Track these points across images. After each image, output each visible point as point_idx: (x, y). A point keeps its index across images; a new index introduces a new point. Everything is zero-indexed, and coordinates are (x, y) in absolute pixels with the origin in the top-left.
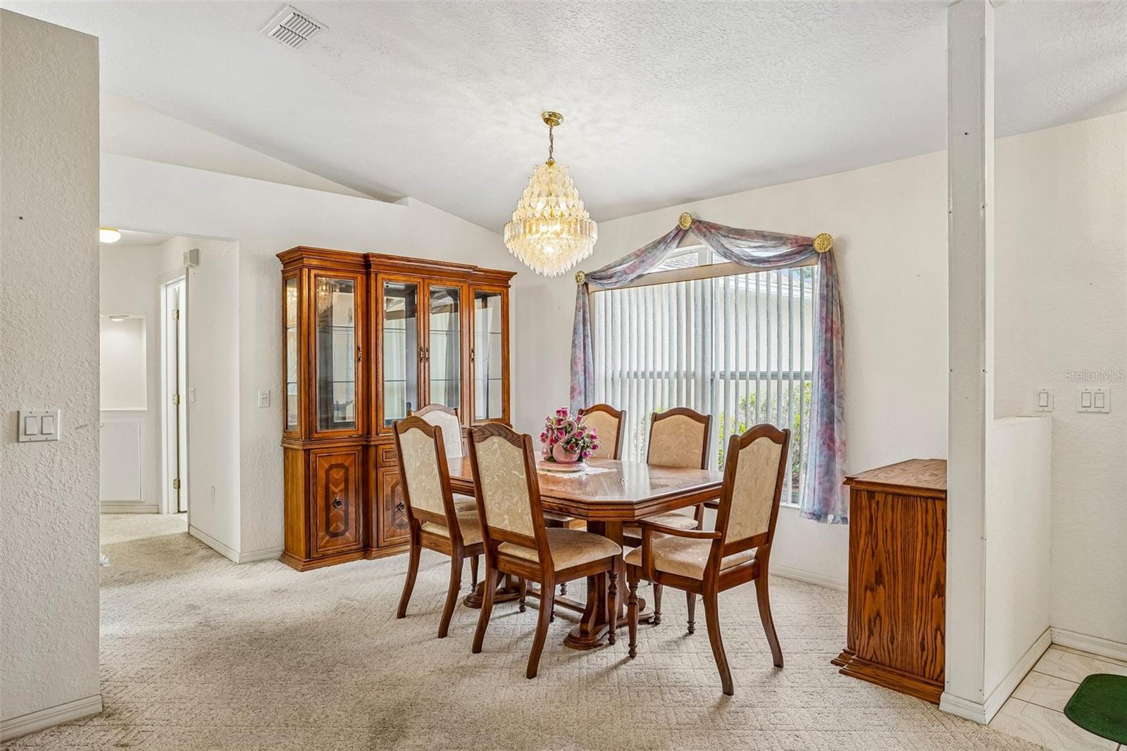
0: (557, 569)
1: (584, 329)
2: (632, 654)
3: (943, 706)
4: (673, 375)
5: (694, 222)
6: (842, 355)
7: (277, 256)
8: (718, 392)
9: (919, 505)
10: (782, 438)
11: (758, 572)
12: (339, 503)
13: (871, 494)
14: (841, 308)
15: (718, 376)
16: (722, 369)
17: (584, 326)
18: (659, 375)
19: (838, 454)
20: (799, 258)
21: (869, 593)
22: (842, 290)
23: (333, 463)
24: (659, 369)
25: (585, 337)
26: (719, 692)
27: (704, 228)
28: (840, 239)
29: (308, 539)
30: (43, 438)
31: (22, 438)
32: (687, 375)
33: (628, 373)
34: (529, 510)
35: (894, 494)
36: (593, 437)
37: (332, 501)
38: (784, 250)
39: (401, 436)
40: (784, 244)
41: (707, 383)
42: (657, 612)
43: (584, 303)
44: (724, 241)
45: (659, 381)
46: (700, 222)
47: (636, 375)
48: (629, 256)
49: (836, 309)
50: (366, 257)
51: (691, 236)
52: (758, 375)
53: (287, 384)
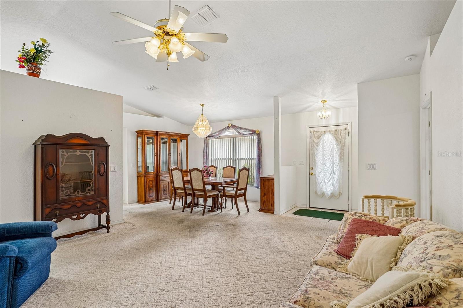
0: (208, 195)
1: (206, 148)
2: (222, 212)
3: (274, 214)
4: (227, 159)
5: (232, 125)
6: (261, 154)
7: (136, 131)
8: (237, 162)
9: (271, 181)
10: (248, 170)
11: (244, 195)
12: (151, 189)
13: (263, 179)
14: (261, 145)
15: (237, 159)
16: (238, 157)
17: (206, 147)
18: (224, 159)
19: (261, 175)
20: (253, 134)
21: (263, 197)
22: (261, 141)
23: (150, 180)
24: (224, 157)
25: (206, 150)
26: (238, 215)
27: (234, 127)
28: (261, 131)
29: (145, 197)
30: (114, 171)
31: (112, 171)
32: (230, 159)
33: (215, 159)
34: (202, 184)
35: (267, 179)
36: (212, 171)
37: (150, 189)
38: (250, 132)
39: (173, 172)
40: (250, 131)
41: (234, 160)
42: (226, 206)
43: (206, 142)
44: (238, 130)
45: (224, 160)
46: (233, 125)
47: (219, 159)
48: (217, 132)
49: (260, 145)
50: (157, 132)
51: (231, 128)
52: (245, 159)
53: (138, 161)
